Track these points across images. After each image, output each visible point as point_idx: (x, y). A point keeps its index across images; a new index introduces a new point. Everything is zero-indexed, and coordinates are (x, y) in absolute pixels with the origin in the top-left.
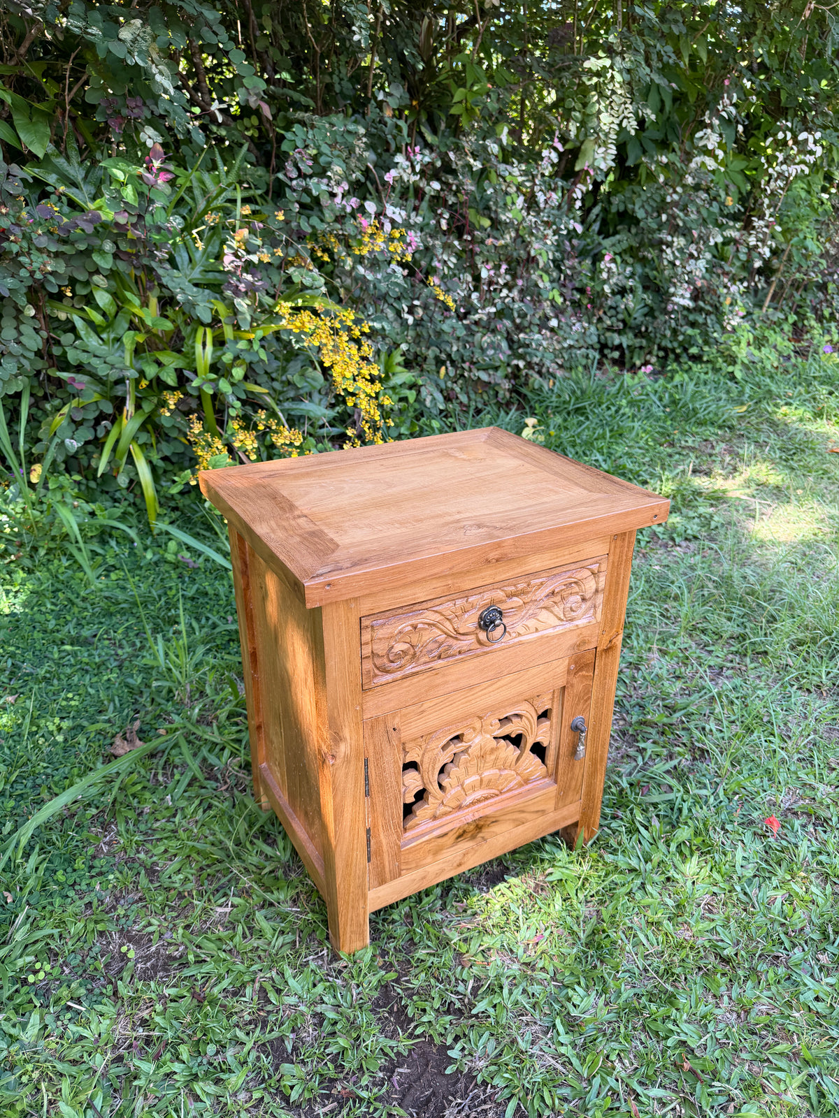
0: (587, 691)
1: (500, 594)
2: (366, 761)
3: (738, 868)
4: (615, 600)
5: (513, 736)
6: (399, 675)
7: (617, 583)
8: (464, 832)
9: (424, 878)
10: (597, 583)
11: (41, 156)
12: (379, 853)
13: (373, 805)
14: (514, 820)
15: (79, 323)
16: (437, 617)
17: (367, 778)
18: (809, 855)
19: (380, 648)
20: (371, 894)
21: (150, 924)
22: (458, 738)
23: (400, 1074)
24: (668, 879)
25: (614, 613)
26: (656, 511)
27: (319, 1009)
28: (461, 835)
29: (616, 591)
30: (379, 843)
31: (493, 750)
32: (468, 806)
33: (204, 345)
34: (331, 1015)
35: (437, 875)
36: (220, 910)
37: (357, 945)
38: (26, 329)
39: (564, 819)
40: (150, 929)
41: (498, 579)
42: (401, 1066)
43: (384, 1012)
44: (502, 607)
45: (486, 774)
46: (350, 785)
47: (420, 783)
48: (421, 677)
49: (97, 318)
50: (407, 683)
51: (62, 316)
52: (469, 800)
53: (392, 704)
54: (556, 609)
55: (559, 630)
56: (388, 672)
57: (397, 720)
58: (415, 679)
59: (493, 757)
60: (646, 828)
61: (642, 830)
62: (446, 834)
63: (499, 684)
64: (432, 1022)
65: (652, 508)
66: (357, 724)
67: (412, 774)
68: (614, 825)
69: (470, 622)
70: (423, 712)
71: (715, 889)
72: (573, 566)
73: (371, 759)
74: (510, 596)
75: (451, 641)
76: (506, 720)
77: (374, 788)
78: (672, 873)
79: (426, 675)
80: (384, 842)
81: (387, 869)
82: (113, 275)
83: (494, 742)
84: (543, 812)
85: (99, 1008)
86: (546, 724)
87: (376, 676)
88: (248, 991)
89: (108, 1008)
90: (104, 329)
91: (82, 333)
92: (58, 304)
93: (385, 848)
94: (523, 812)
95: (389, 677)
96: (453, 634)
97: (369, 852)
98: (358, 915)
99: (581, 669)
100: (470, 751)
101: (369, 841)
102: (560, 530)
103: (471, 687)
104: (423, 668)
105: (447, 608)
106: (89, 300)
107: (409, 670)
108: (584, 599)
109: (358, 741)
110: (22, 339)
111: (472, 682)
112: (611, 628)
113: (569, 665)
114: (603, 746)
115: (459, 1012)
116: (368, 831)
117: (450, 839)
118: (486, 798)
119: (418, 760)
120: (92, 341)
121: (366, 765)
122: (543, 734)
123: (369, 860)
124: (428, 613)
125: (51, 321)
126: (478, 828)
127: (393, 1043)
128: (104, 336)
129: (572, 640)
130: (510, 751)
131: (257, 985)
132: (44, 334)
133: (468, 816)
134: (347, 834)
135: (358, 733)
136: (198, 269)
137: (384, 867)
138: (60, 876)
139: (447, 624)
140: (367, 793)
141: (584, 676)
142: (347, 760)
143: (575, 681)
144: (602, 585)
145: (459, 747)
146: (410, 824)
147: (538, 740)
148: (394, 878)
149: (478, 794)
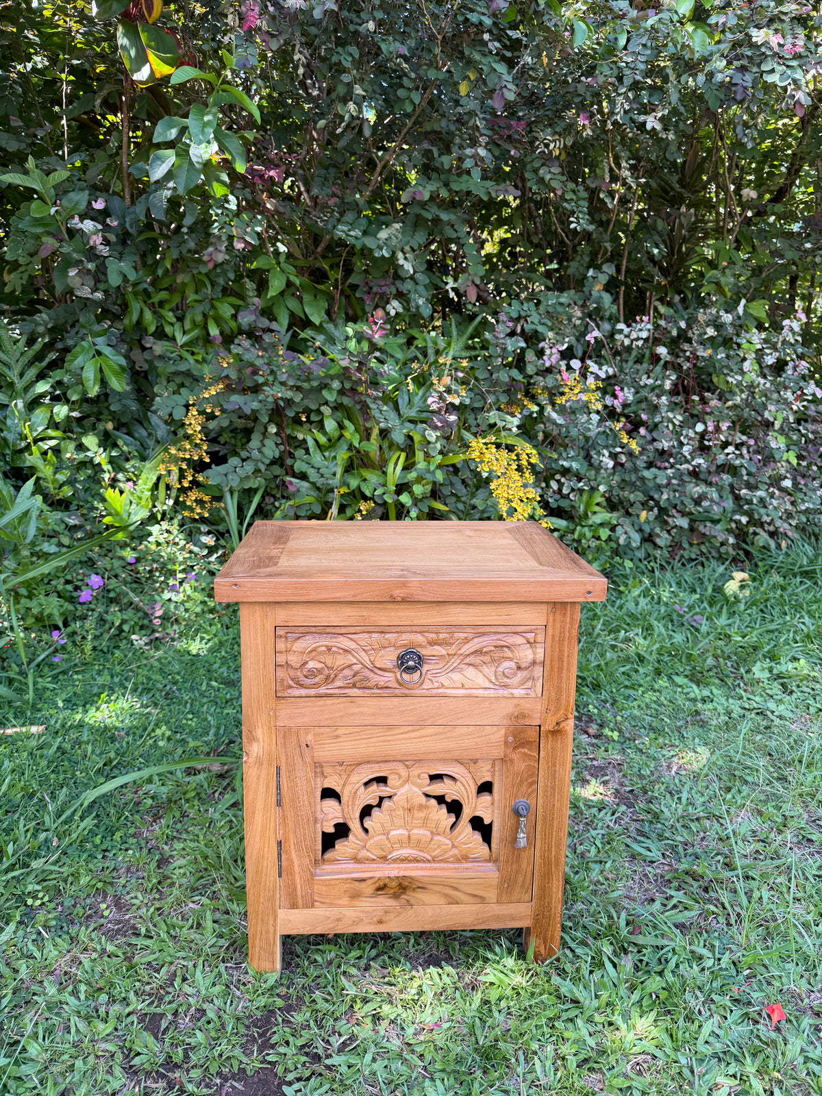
0: (534, 773)
1: (419, 638)
2: (278, 768)
3: (701, 1041)
4: (560, 678)
5: (448, 800)
6: (312, 692)
7: (561, 660)
8: (385, 885)
9: (339, 920)
10: (535, 653)
11: (317, 323)
12: (291, 873)
13: (284, 817)
14: (446, 896)
15: (311, 443)
16: (353, 645)
17: (279, 787)
18: (801, 1060)
19: (294, 660)
20: (282, 914)
21: (136, 897)
22: (382, 780)
23: (233, 1087)
24: (611, 1024)
25: (559, 691)
26: (590, 588)
27: (205, 1006)
28: (381, 888)
29: (561, 669)
30: (290, 860)
31: (421, 807)
32: (395, 861)
33: (396, 464)
34: (211, 1014)
35: (354, 923)
36: (191, 905)
37: (266, 965)
38: (269, 443)
39: (513, 918)
40: (134, 901)
41: (416, 622)
42: (239, 1080)
43: (255, 1032)
44: (423, 652)
45: (415, 831)
46: (262, 789)
47: (339, 815)
48: (335, 701)
49: (322, 440)
50: (321, 702)
51: (300, 437)
52: (395, 854)
53: (305, 719)
54: (485, 669)
55: (491, 693)
56: (302, 686)
57: (310, 738)
58: (330, 701)
59: (422, 815)
60: (615, 966)
61: (608, 965)
62: (363, 880)
63: (422, 732)
64: (288, 1056)
65: (584, 583)
66: (270, 728)
67: (331, 803)
68: (579, 951)
69: (389, 658)
70: (337, 737)
71: (658, 1053)
72: (503, 629)
73: (283, 769)
74: (432, 643)
75: (368, 673)
76: (435, 778)
77: (286, 801)
78: (617, 1019)
79: (340, 700)
80: (296, 863)
81: (299, 893)
82: (337, 407)
83: (424, 799)
84: (482, 900)
85: (58, 940)
86: (486, 798)
87: (290, 687)
88: (164, 970)
89: (63, 944)
90: (327, 449)
91: (311, 450)
92: (299, 428)
93: (297, 869)
94: (457, 889)
95: (303, 692)
96: (370, 665)
97: (280, 867)
98: (267, 932)
99: (522, 745)
100: (395, 798)
101: (280, 854)
102: (473, 583)
103: (391, 727)
104: (337, 691)
105: (363, 639)
106: (321, 426)
107: (322, 690)
108: (519, 668)
109: (270, 745)
110: (264, 449)
111: (391, 721)
112: (558, 709)
113: (506, 736)
114: (558, 845)
115: (317, 1058)
116: (280, 844)
117: (368, 888)
118: (416, 860)
119: (338, 789)
120: (317, 458)
121: (278, 774)
122: (483, 807)
123: (280, 876)
124: (341, 639)
125: (291, 439)
126: (401, 888)
127: (245, 1060)
128: (327, 454)
129: (508, 708)
130: (443, 816)
131: (173, 968)
132: (282, 448)
133: (394, 871)
134: (258, 839)
135: (270, 738)
136: (416, 409)
137: (295, 889)
138: (98, 840)
139: (363, 654)
140: (279, 803)
141: (526, 754)
142: (259, 762)
143: (515, 757)
144: (540, 657)
145: (382, 790)
146: (328, 855)
147: (478, 814)
148: (306, 906)
149: (405, 852)
